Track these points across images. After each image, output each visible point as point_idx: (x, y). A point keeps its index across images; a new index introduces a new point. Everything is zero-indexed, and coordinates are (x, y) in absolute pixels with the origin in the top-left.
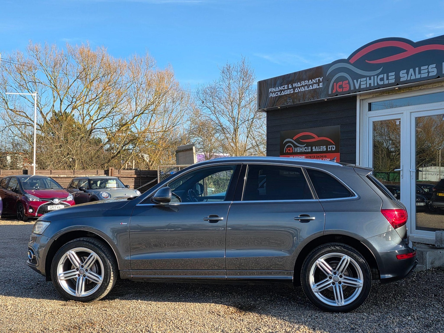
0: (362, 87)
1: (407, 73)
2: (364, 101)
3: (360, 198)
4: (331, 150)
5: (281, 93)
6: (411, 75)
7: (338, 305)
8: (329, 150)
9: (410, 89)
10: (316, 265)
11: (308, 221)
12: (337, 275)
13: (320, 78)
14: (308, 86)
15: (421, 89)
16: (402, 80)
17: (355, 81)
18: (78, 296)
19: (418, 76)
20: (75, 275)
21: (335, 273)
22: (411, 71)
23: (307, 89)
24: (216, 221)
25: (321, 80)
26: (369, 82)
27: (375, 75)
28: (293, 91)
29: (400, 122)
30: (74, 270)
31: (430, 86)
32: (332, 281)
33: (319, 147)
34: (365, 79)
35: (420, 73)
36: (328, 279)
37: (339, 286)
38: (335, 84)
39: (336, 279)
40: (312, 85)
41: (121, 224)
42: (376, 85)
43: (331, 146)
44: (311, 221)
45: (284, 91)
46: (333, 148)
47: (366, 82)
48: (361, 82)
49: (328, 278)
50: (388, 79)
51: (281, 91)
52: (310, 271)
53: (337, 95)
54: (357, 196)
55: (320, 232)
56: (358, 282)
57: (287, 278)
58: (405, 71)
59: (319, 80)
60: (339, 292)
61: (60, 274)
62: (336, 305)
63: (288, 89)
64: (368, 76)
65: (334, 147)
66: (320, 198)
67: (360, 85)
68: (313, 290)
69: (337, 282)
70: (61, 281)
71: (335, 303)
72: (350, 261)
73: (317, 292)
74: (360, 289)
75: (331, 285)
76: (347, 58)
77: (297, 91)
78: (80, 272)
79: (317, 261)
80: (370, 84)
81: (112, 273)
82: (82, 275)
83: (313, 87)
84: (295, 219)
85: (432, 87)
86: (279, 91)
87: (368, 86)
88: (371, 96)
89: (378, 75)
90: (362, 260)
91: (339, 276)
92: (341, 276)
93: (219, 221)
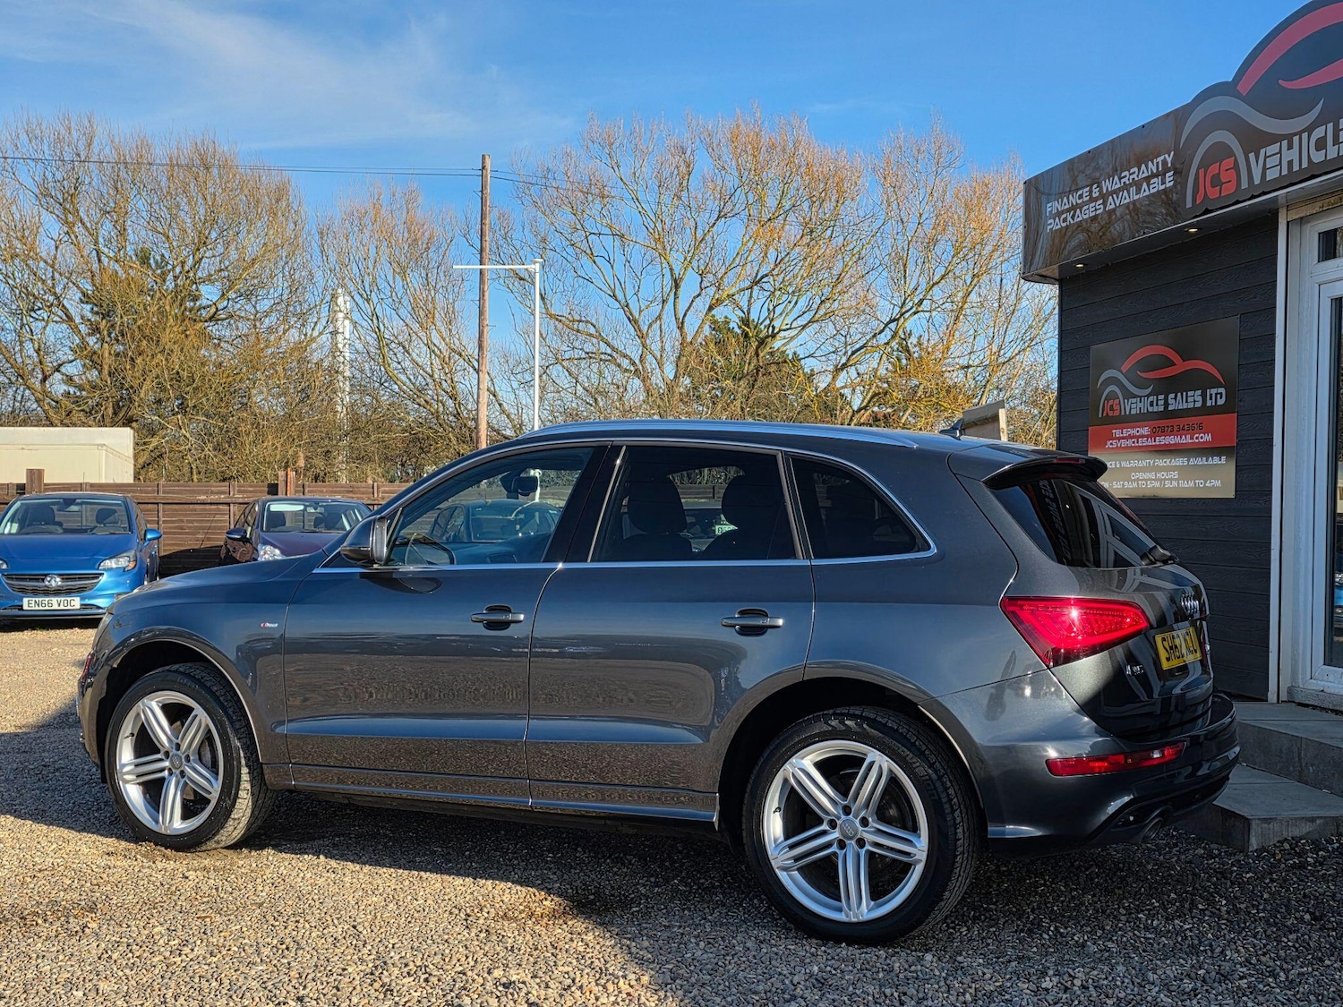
0: (1270, 176)
3: (940, 557)
4: (1214, 404)
5: (1073, 218)
7: (848, 916)
8: (1209, 403)
10: (786, 781)
11: (759, 631)
12: (851, 816)
13: (1166, 156)
14: (1139, 187)
17: (1252, 157)
18: (163, 831)
20: (162, 770)
21: (847, 810)
23: (1136, 197)
24: (505, 625)
25: (1169, 161)
26: (1286, 156)
27: (1304, 131)
30: (159, 756)
32: (836, 834)
34: (1277, 147)
36: (825, 827)
37: (857, 856)
38: (1202, 172)
39: (850, 831)
40: (1148, 181)
41: (262, 625)
42: (1305, 165)
43: (1214, 392)
44: (769, 631)
47: (1281, 156)
48: (1265, 157)
49: (825, 823)
50: (1336, 141)
51: (1075, 208)
52: (764, 796)
54: (934, 550)
55: (794, 669)
56: (908, 845)
57: (700, 816)
59: (1165, 163)
60: (853, 875)
61: (125, 765)
62: (841, 917)
63: (1092, 200)
64: (1283, 137)
66: (817, 556)
67: (1264, 168)
68: (773, 863)
69: (851, 838)
70: (127, 786)
71: (840, 910)
72: (890, 771)
73: (785, 869)
74: (920, 870)
75: (834, 848)
77: (1113, 205)
78: (172, 763)
79: (787, 766)
80: (1291, 164)
81: (245, 770)
82: (178, 772)
83: (1151, 187)
84: (725, 622)
86: (1070, 210)
87: (1286, 171)
89: (1309, 130)
90: (922, 769)
91: (857, 822)
92: (864, 822)
93: (512, 625)
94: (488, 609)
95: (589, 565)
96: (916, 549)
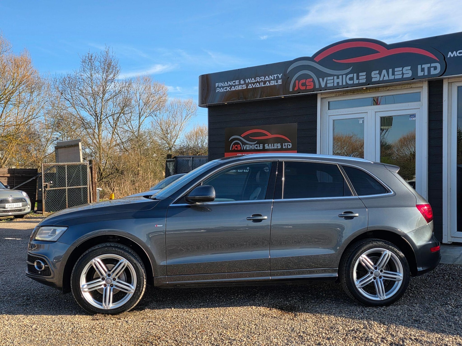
0: (328, 85)
1: (380, 74)
2: (324, 99)
3: (395, 194)
4: (286, 148)
5: (230, 89)
6: (384, 76)
7: (380, 298)
8: (284, 147)
9: (377, 89)
10: (359, 261)
11: (352, 218)
12: (377, 270)
13: (278, 75)
14: (265, 82)
15: (389, 90)
16: (373, 80)
17: (321, 79)
18: (106, 309)
19: (392, 77)
20: (101, 285)
21: (376, 268)
22: (384, 72)
23: (263, 86)
24: (260, 220)
25: (280, 77)
26: (336, 81)
27: (344, 74)
28: (246, 87)
29: (363, 121)
30: (100, 280)
31: (398, 87)
32: (373, 276)
33: (272, 144)
34: (332, 78)
35: (393, 74)
36: (369, 274)
37: (380, 281)
38: (297, 81)
39: (377, 274)
40: (269, 81)
41: (155, 226)
42: (344, 84)
43: (286, 144)
44: (355, 218)
45: (234, 86)
46: (288, 146)
47: (334, 80)
48: (327, 80)
50: (358, 78)
51: (231, 86)
52: (353, 267)
53: (299, 93)
54: (392, 193)
55: (364, 228)
56: (397, 276)
57: (332, 275)
58: (377, 72)
59: (278, 77)
60: (380, 286)
61: (84, 285)
62: (378, 299)
63: (240, 84)
64: (335, 75)
65: (290, 145)
66: (359, 195)
67: (326, 83)
68: (357, 286)
69: (377, 276)
70: (85, 293)
71: (377, 297)
72: (391, 256)
73: (360, 288)
74: (400, 283)
75: (373, 280)
76: (311, 56)
77: (251, 87)
78: (106, 281)
79: (360, 257)
80: (338, 83)
82: (109, 285)
83: (271, 83)
84: (339, 216)
85: (400, 88)
86: (228, 86)
87: (335, 85)
88: (334, 95)
89: (347, 75)
90: (402, 254)
91: (379, 271)
92: (381, 271)
93: (263, 220)
94: (253, 215)
95: (283, 200)
96: (386, 192)
